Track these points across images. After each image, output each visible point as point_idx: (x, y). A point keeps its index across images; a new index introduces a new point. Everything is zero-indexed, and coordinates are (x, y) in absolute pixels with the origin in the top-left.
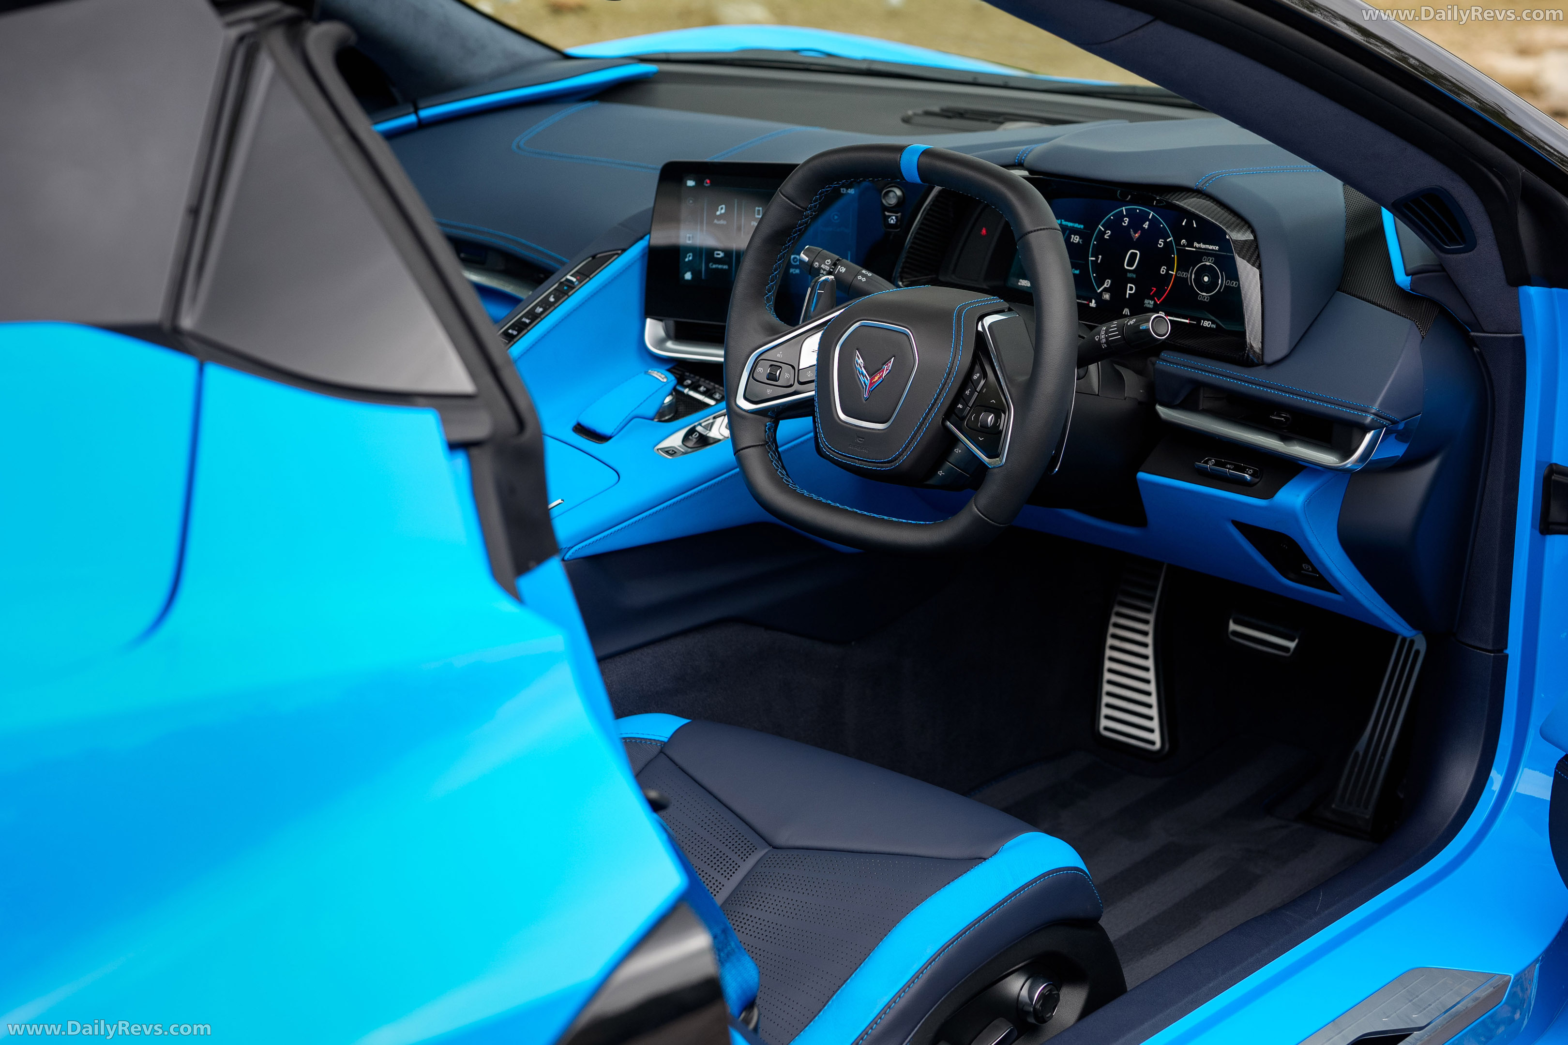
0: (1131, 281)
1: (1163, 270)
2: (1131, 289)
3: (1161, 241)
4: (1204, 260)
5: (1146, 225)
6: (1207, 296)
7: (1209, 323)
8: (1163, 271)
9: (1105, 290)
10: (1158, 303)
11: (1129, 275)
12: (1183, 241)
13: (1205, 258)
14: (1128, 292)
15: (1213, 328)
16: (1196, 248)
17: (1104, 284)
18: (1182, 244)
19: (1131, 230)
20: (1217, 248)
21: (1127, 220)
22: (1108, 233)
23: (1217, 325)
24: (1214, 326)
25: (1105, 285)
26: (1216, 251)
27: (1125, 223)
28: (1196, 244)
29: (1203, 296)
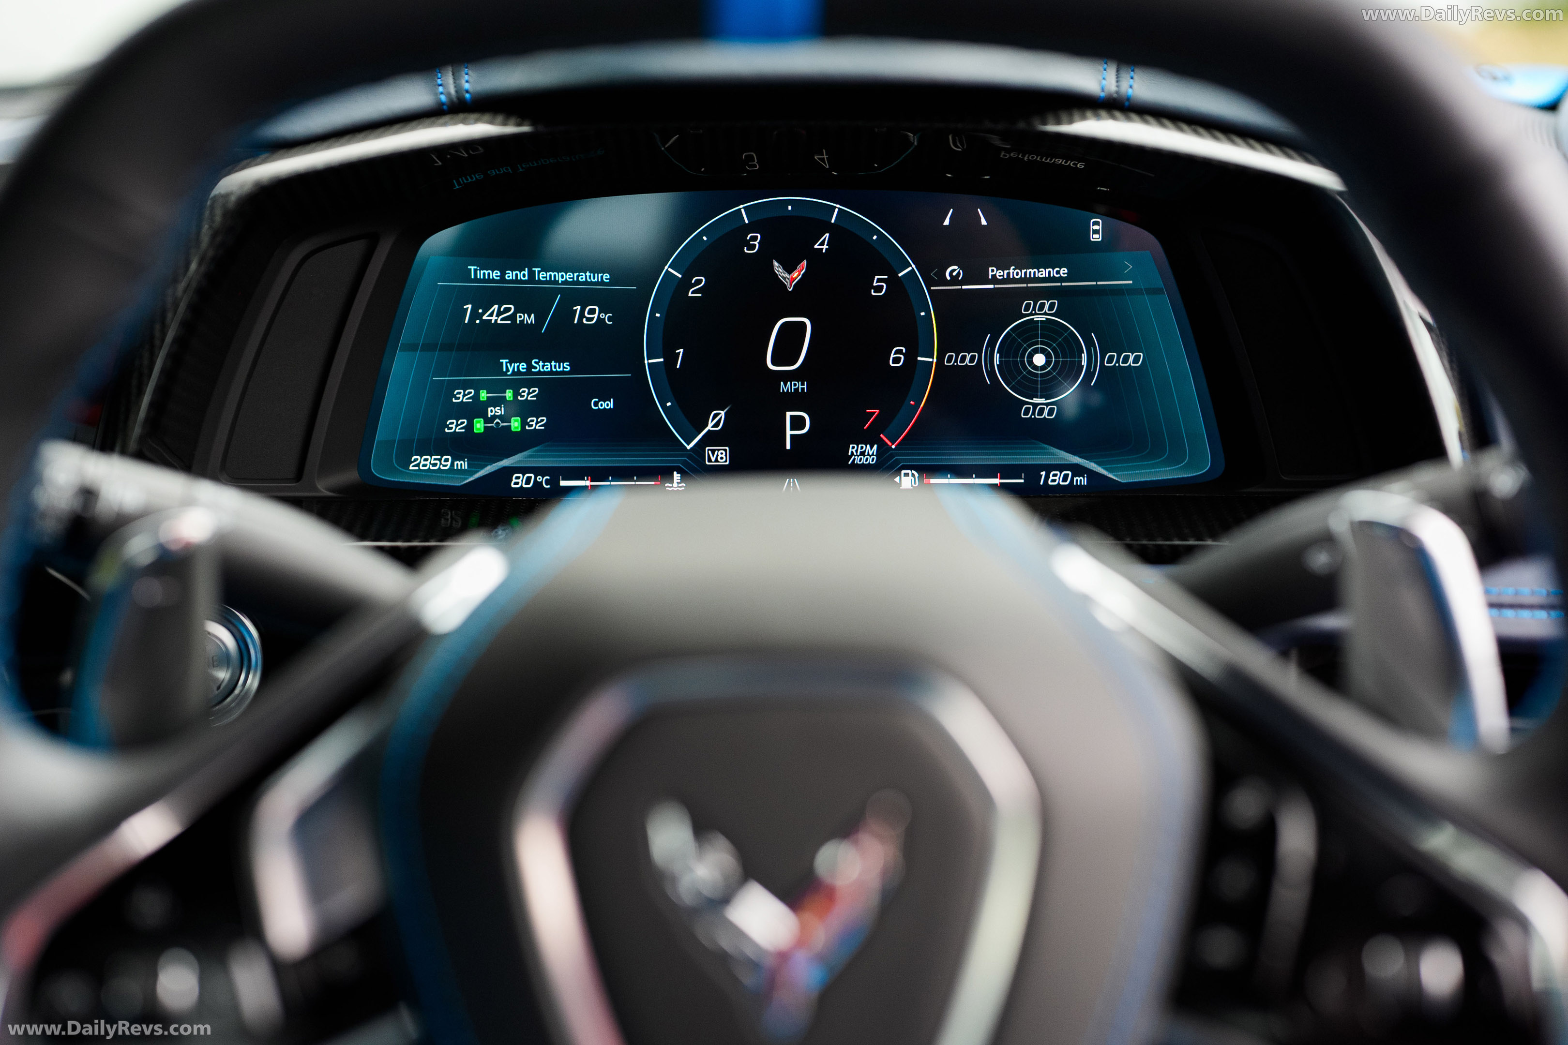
0: (795, 401)
1: (896, 357)
2: (797, 423)
3: (879, 280)
4: (1027, 309)
5: (823, 244)
6: (1047, 405)
7: (1066, 476)
8: (896, 360)
9: (712, 439)
10: (893, 447)
11: (786, 387)
12: (953, 270)
13: (1028, 305)
14: (789, 433)
15: (1080, 487)
16: (994, 280)
17: (707, 425)
18: (948, 278)
19: (776, 264)
20: (1064, 271)
21: (756, 240)
22: (700, 281)
23: (1091, 474)
24: (1081, 480)
25: (709, 427)
26: (1061, 279)
27: (753, 247)
28: (993, 271)
29: (1035, 405)
